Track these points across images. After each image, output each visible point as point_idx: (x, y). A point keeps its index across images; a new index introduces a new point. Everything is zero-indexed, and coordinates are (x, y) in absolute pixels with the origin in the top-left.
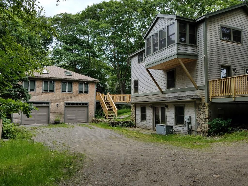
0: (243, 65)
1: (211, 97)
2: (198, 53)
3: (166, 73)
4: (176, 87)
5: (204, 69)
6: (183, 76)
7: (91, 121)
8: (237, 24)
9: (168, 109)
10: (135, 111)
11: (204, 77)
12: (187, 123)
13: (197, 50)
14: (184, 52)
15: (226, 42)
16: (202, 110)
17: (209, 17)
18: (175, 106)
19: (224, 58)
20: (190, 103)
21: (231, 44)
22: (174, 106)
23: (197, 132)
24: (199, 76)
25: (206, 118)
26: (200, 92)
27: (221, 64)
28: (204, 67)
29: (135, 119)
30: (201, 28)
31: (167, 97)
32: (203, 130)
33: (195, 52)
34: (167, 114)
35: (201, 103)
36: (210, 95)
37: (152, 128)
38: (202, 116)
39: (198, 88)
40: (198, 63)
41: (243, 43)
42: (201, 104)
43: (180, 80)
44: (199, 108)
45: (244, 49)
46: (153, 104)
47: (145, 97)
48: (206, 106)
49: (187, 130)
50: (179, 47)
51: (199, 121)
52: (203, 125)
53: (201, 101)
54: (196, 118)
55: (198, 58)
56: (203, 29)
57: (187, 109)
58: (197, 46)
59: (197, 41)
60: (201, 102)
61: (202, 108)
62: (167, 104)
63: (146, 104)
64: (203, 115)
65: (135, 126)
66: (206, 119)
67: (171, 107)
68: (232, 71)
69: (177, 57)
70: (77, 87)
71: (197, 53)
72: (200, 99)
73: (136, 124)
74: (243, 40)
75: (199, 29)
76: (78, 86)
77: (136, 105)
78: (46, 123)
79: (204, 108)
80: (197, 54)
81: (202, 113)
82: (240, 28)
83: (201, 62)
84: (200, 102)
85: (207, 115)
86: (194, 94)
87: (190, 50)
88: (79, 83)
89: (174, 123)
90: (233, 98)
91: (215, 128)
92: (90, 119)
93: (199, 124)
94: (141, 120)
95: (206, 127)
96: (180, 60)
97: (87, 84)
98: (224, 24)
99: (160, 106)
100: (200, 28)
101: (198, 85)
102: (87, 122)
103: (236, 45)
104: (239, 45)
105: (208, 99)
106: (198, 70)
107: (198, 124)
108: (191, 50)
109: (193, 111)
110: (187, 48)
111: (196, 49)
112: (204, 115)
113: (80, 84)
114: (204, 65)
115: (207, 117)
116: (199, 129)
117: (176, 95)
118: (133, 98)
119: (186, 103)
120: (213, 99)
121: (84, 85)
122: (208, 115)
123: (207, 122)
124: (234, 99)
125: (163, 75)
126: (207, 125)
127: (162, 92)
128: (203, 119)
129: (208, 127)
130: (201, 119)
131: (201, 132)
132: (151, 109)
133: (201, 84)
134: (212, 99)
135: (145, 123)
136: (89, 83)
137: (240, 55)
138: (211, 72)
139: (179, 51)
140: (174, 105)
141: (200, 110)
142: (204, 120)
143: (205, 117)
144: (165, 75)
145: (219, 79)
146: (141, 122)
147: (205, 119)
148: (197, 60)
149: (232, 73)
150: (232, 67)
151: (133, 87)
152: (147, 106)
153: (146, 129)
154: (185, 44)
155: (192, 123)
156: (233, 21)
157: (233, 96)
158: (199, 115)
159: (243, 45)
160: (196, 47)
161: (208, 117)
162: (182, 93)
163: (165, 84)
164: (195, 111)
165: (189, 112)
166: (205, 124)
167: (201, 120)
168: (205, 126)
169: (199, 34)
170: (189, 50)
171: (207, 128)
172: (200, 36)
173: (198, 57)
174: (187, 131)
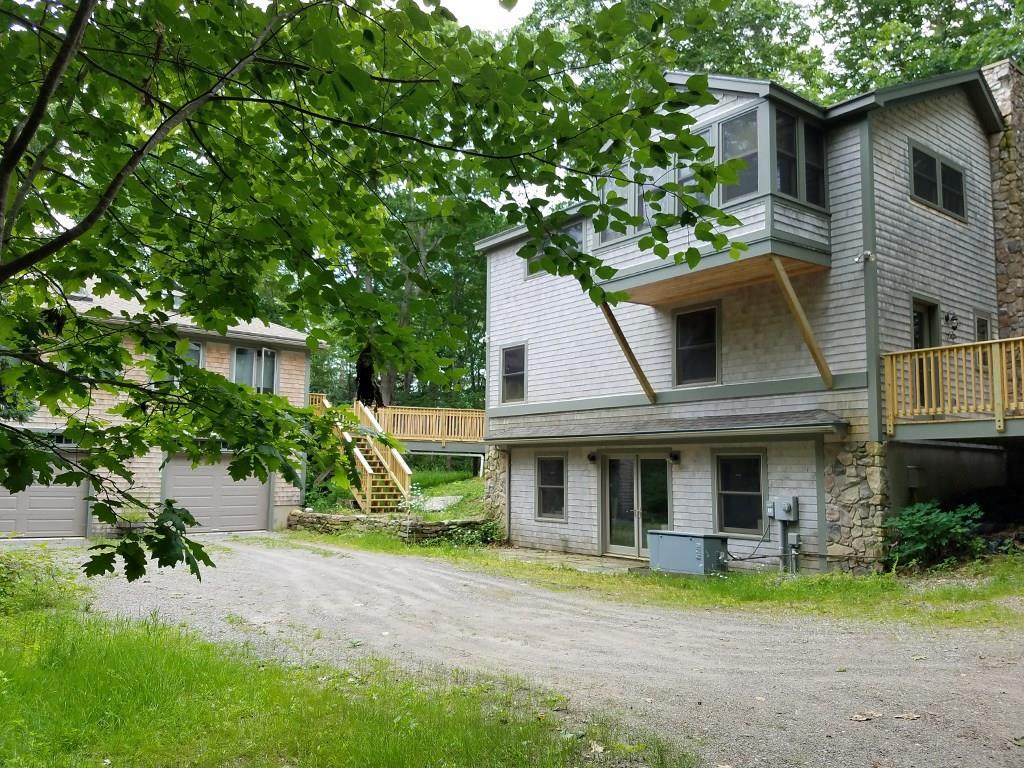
0: (970, 302)
1: (891, 418)
2: (833, 241)
3: (670, 319)
4: (725, 378)
5: (862, 307)
6: (757, 332)
7: (285, 524)
8: (953, 144)
9: (682, 468)
10: (506, 475)
11: (863, 339)
12: (779, 525)
13: (830, 230)
14: (791, 231)
15: (924, 207)
16: (852, 471)
17: (886, 103)
18: (718, 457)
19: (922, 272)
20: (795, 443)
21: (939, 220)
22: (712, 455)
23: (828, 559)
24: (837, 335)
25: (871, 501)
26: (842, 397)
27: (915, 291)
28: (862, 299)
29: (506, 511)
30: (849, 143)
31: (676, 416)
32: (857, 551)
33: (822, 236)
34: (675, 488)
35: (849, 443)
36: (889, 413)
37: (596, 548)
38: (851, 496)
39: (833, 383)
40: (832, 281)
41: (970, 220)
42: (847, 449)
43: (745, 349)
44: (838, 463)
45: (972, 242)
46: (604, 447)
47: (563, 417)
48: (873, 456)
49: (780, 553)
50: (778, 210)
51: (836, 517)
52: (855, 533)
53: (848, 437)
54: (821, 502)
55: (834, 264)
56: (858, 147)
57: (779, 468)
58: (830, 216)
59: (832, 194)
60: (845, 440)
61: (852, 464)
62: (675, 448)
63: (564, 449)
64: (855, 489)
65: (508, 543)
66: (872, 508)
67: (695, 461)
68: (943, 322)
69: (770, 251)
70: (224, 366)
71: (830, 242)
72: (846, 428)
73: (514, 532)
74: (970, 207)
75: (837, 147)
76: (231, 365)
77: (514, 451)
78: (71, 533)
79: (859, 462)
80: (830, 245)
81: (854, 484)
82: (961, 163)
83: (851, 277)
84: (844, 437)
85: (875, 492)
86: (812, 407)
87: (807, 227)
88: (232, 348)
89: (711, 525)
90: (999, 425)
91: (923, 542)
92: (281, 516)
93: (838, 529)
94: (540, 516)
95: (871, 539)
96: (778, 262)
97: (271, 357)
98: (918, 139)
99: (637, 456)
100: (843, 144)
101: (833, 369)
102: (267, 526)
103: (952, 225)
104: (959, 227)
105: (882, 426)
106: (832, 312)
107: (835, 527)
108: (811, 228)
109: (808, 476)
110: (801, 217)
111: (825, 226)
112: (865, 493)
113: (240, 352)
114: (861, 291)
115: (877, 500)
116: (836, 550)
117: (724, 409)
118: (496, 422)
119: (774, 444)
120: (899, 429)
121: (259, 360)
122: (882, 490)
123: (878, 521)
124: (1002, 428)
125: (655, 329)
126: (875, 530)
127: (655, 399)
128: (856, 505)
129: (881, 539)
130: (848, 507)
131: (848, 560)
132: (591, 467)
133: (847, 365)
134: (895, 425)
135: (557, 525)
136: (279, 354)
137: (962, 265)
138: (886, 319)
139: (778, 227)
140: (713, 450)
141: (843, 472)
142: (860, 512)
143: (868, 498)
144: (668, 326)
145: (909, 348)
146: (536, 524)
147: (869, 506)
148: (830, 268)
149: (944, 330)
150: (943, 308)
151: (497, 378)
152: (570, 455)
153: (566, 552)
154: (795, 200)
155: (803, 523)
156: (941, 131)
157: (996, 414)
158: (837, 490)
159: (968, 227)
160: (826, 216)
161: (881, 500)
162: (753, 402)
163: (665, 365)
164: (819, 473)
165: (788, 478)
166: (866, 527)
167: (846, 513)
168: (866, 536)
169: (838, 169)
170: (805, 227)
171: (875, 542)
172: (843, 175)
173: (833, 257)
174: (778, 559)
